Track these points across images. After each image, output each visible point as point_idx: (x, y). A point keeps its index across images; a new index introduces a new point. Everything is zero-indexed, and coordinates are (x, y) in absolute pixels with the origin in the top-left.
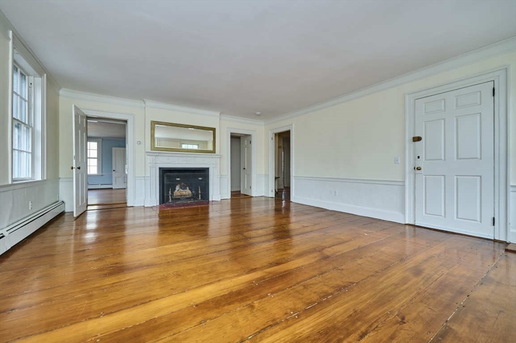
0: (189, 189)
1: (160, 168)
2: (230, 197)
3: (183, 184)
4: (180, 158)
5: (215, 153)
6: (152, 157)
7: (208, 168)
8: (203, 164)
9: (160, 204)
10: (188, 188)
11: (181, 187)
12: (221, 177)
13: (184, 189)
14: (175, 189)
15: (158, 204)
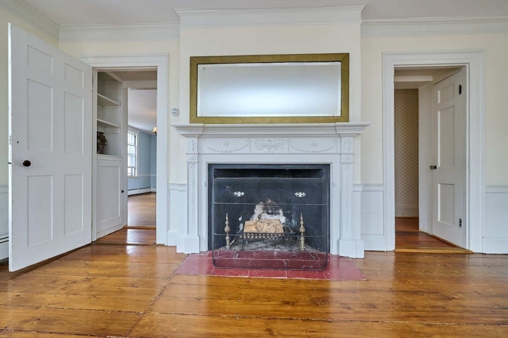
0: (285, 215)
1: (210, 166)
2: (392, 247)
3: (269, 201)
4: (253, 140)
5: (348, 121)
6: (191, 140)
7: (327, 166)
8: (314, 153)
9: (210, 248)
10: (281, 212)
11: (265, 209)
12: (366, 188)
13: (272, 214)
14: (253, 213)
15: (205, 248)
